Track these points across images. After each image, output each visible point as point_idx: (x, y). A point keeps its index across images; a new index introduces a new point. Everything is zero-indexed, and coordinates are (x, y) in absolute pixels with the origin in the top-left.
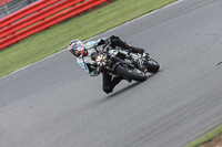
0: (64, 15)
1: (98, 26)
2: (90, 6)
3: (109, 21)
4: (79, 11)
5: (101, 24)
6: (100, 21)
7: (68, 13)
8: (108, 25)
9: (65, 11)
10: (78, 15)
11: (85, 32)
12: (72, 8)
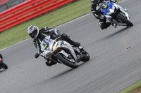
0: (29, 16)
2: (47, 10)
3: (58, 20)
6: (52, 20)
7: (32, 15)
8: (57, 23)
9: (30, 14)
10: (38, 16)
12: (34, 12)
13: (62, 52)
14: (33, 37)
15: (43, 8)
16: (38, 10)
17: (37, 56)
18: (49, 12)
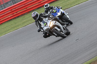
0: (9, 18)
1: (23, 23)
2: (20, 14)
3: (28, 21)
4: (15, 16)
5: (25, 22)
6: (24, 21)
7: (11, 17)
8: (28, 23)
9: (9, 16)
10: (15, 18)
11: (18, 26)
12: (12, 15)
13: (56, 28)
14: (35, 19)
15: (18, 12)
16: (15, 14)
17: (39, 31)
18: (22, 15)
